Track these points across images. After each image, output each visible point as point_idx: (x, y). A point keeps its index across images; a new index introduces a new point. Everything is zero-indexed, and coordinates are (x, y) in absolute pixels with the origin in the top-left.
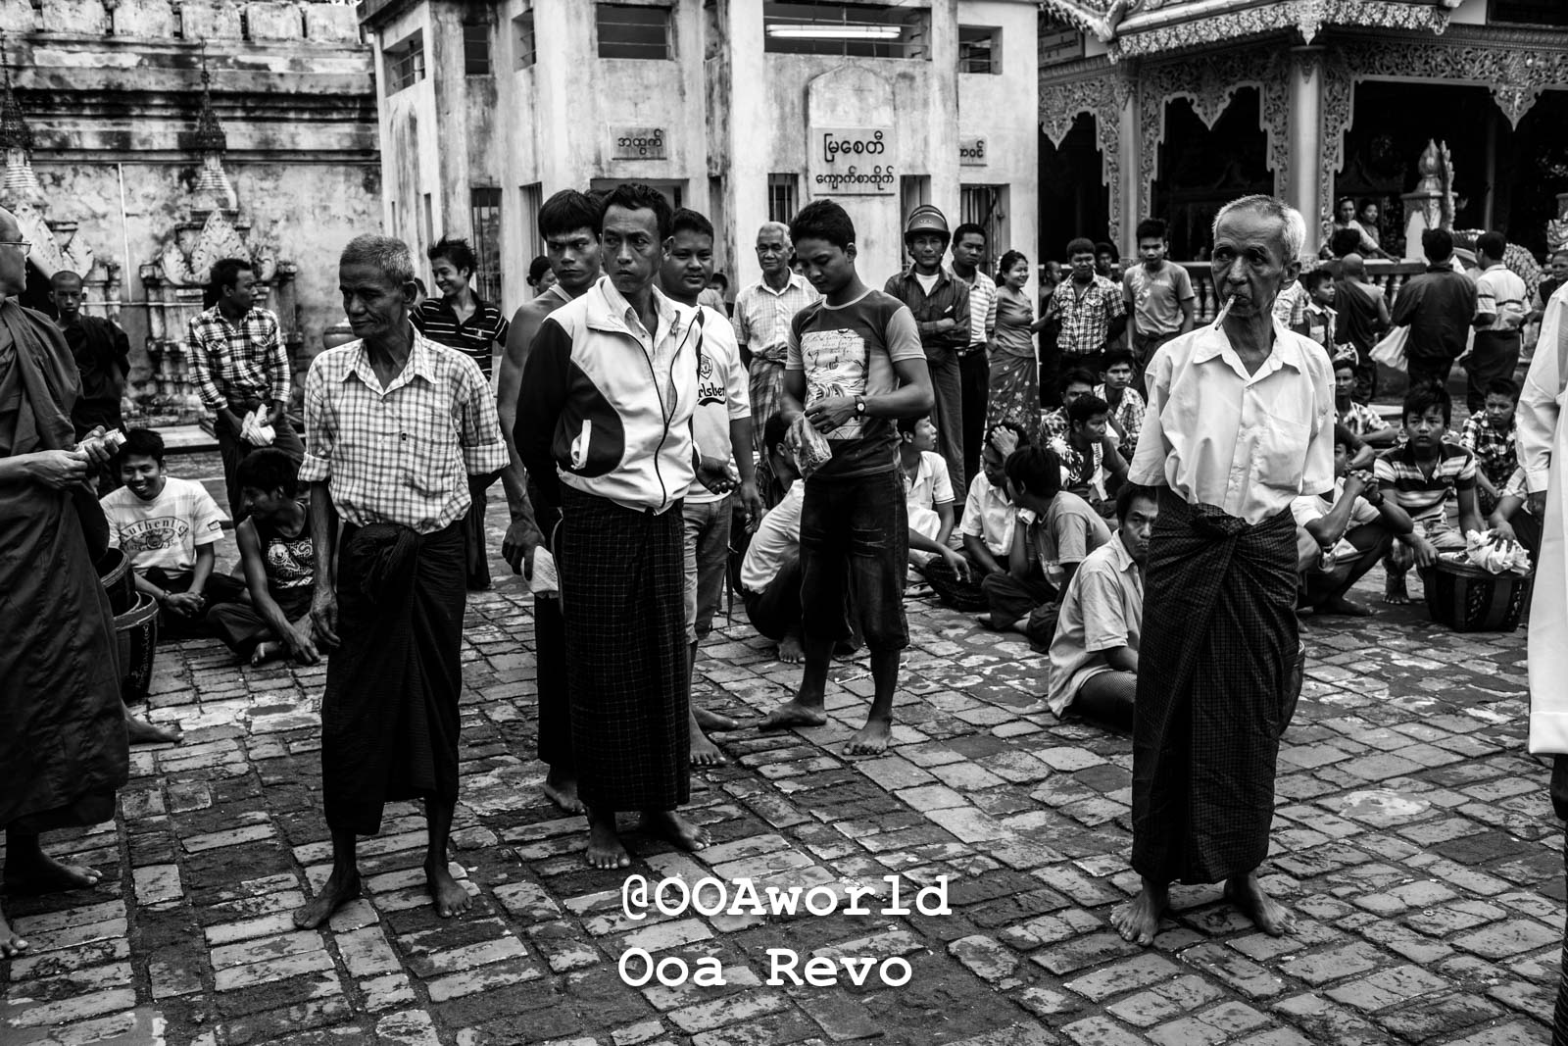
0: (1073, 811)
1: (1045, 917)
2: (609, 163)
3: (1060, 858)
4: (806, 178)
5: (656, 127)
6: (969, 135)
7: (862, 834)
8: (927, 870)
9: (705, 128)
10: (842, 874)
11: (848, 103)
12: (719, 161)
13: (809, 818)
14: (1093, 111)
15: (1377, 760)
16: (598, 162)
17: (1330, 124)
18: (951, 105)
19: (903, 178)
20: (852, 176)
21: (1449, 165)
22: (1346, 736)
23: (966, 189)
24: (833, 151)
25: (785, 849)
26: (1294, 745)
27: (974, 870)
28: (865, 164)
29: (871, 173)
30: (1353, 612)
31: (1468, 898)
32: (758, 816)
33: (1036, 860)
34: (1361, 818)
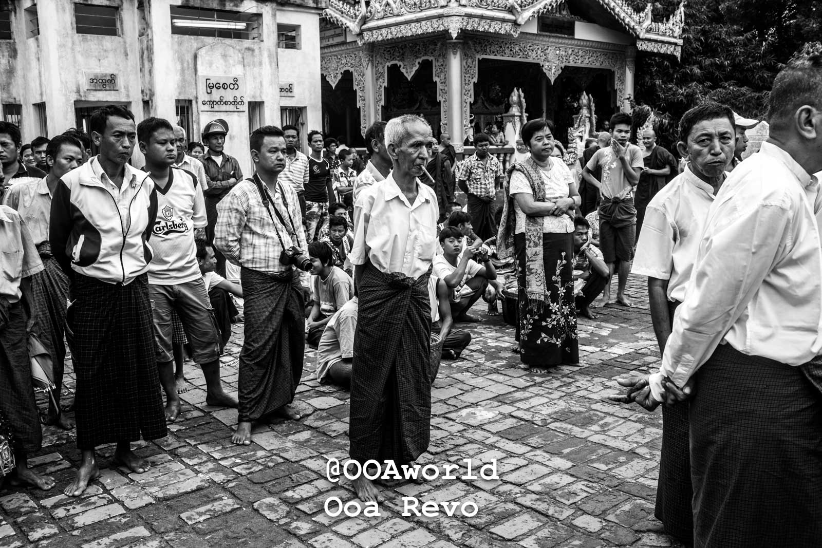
0: (325, 430)
1: (305, 485)
2: (85, 92)
3: (315, 454)
4: (197, 102)
5: (111, 73)
6: (284, 81)
7: (212, 450)
8: (245, 466)
9: (139, 74)
10: (199, 472)
11: (219, 62)
12: (148, 92)
13: (184, 444)
14: (351, 70)
15: (476, 393)
16: (78, 91)
17: (467, 79)
18: (274, 65)
19: (250, 103)
20: (221, 101)
21: (523, 100)
22: (462, 382)
23: (283, 109)
24: (211, 88)
25: (170, 461)
26: (437, 388)
27: (271, 464)
28: (229, 95)
29: (232, 100)
30: (471, 320)
31: (511, 456)
32: (157, 445)
33: (303, 456)
34: (466, 422)
